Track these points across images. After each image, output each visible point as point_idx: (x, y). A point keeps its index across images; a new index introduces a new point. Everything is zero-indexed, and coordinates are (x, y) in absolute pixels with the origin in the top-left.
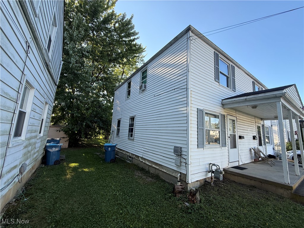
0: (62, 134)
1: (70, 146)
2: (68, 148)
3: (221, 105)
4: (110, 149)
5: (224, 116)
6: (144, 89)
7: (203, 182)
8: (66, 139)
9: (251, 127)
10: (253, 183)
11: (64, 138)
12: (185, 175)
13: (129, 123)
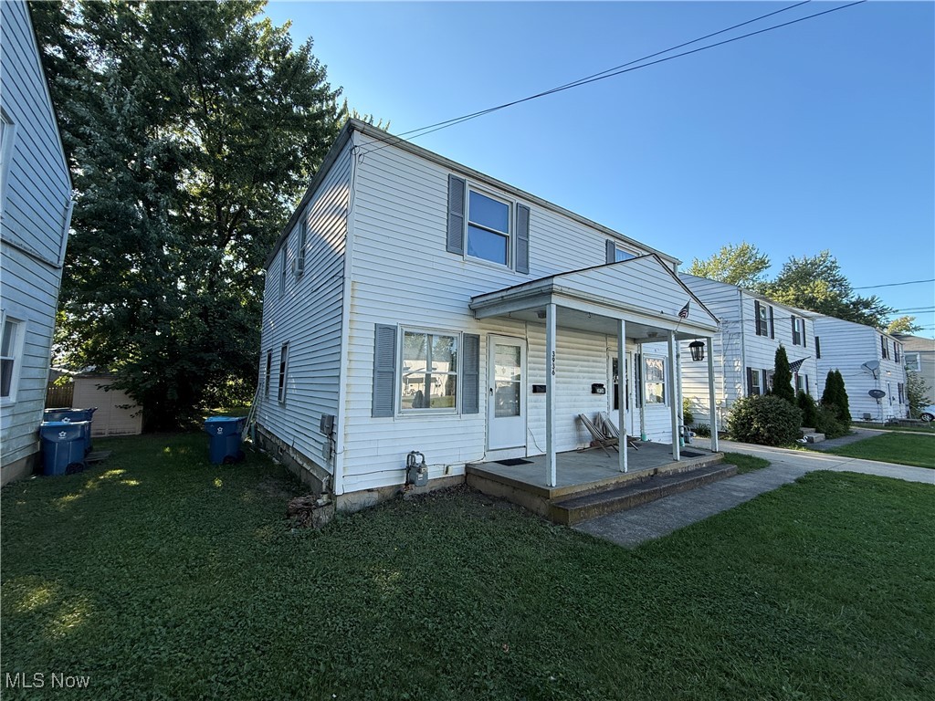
0: (120, 397)
1: (147, 429)
2: (143, 433)
3: (467, 312)
4: (220, 430)
5: (476, 339)
6: (301, 270)
7: (390, 494)
8: (133, 411)
9: (588, 361)
10: (504, 491)
11: (126, 407)
12: (332, 478)
13: (280, 362)
